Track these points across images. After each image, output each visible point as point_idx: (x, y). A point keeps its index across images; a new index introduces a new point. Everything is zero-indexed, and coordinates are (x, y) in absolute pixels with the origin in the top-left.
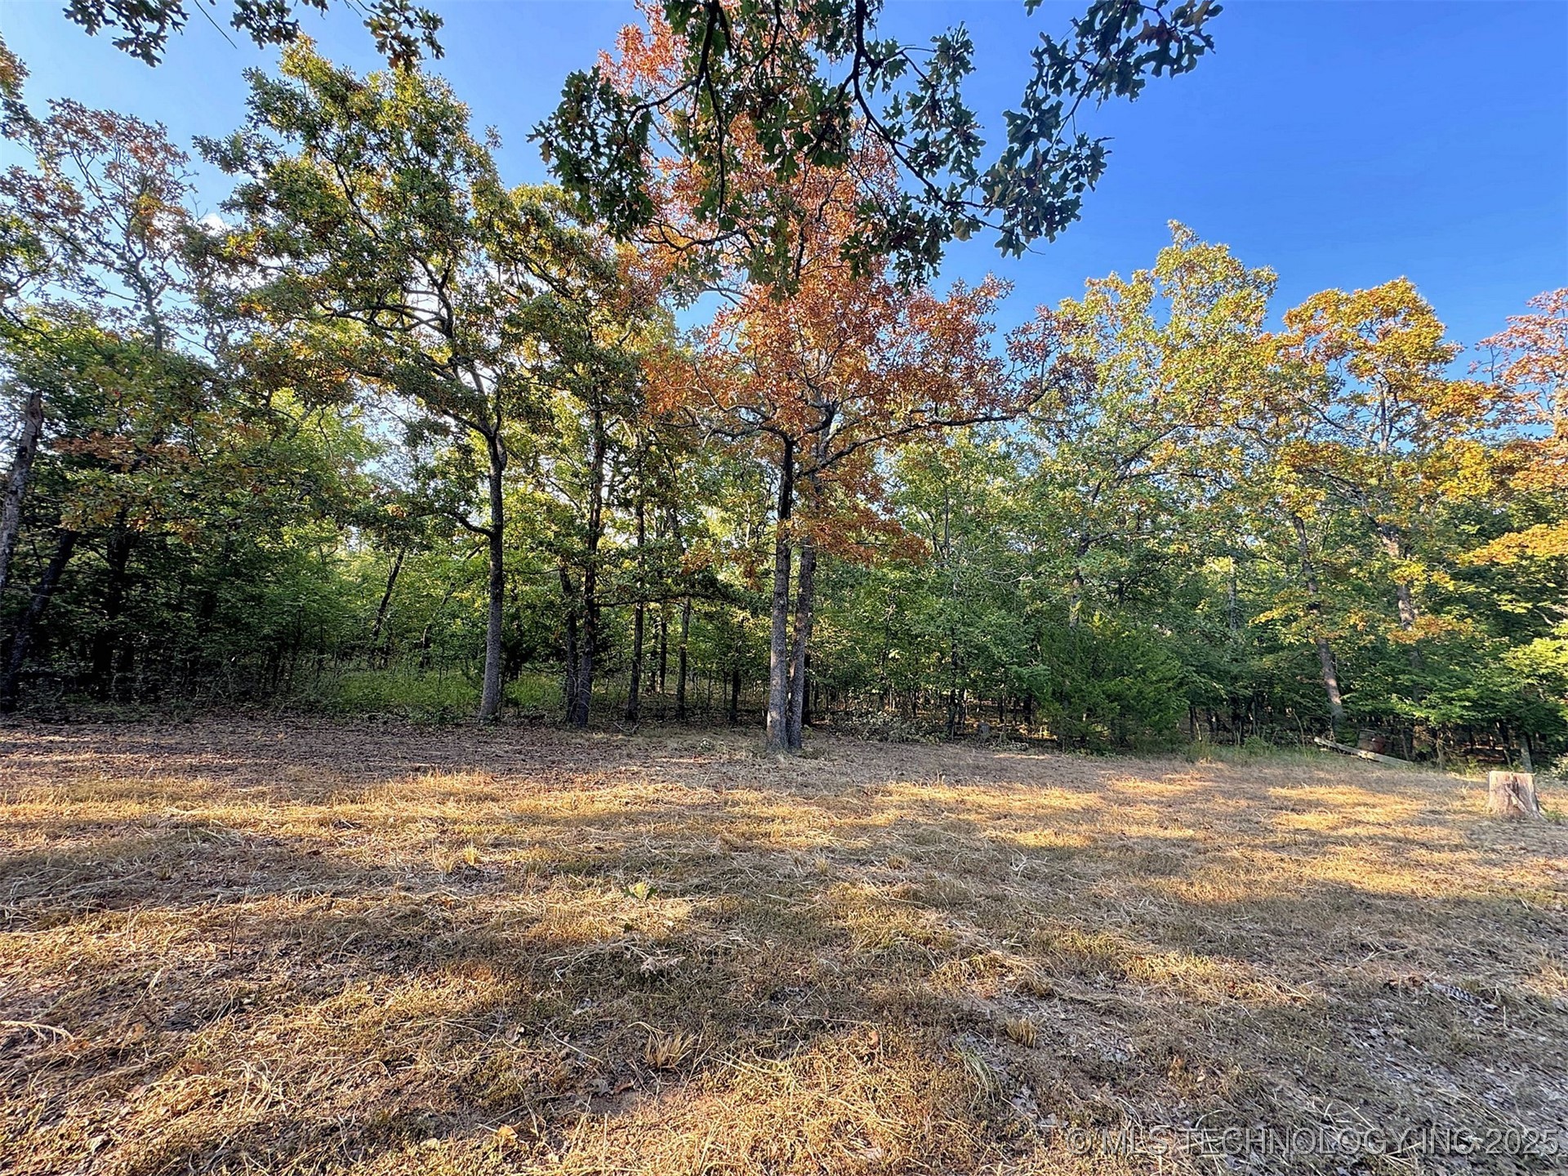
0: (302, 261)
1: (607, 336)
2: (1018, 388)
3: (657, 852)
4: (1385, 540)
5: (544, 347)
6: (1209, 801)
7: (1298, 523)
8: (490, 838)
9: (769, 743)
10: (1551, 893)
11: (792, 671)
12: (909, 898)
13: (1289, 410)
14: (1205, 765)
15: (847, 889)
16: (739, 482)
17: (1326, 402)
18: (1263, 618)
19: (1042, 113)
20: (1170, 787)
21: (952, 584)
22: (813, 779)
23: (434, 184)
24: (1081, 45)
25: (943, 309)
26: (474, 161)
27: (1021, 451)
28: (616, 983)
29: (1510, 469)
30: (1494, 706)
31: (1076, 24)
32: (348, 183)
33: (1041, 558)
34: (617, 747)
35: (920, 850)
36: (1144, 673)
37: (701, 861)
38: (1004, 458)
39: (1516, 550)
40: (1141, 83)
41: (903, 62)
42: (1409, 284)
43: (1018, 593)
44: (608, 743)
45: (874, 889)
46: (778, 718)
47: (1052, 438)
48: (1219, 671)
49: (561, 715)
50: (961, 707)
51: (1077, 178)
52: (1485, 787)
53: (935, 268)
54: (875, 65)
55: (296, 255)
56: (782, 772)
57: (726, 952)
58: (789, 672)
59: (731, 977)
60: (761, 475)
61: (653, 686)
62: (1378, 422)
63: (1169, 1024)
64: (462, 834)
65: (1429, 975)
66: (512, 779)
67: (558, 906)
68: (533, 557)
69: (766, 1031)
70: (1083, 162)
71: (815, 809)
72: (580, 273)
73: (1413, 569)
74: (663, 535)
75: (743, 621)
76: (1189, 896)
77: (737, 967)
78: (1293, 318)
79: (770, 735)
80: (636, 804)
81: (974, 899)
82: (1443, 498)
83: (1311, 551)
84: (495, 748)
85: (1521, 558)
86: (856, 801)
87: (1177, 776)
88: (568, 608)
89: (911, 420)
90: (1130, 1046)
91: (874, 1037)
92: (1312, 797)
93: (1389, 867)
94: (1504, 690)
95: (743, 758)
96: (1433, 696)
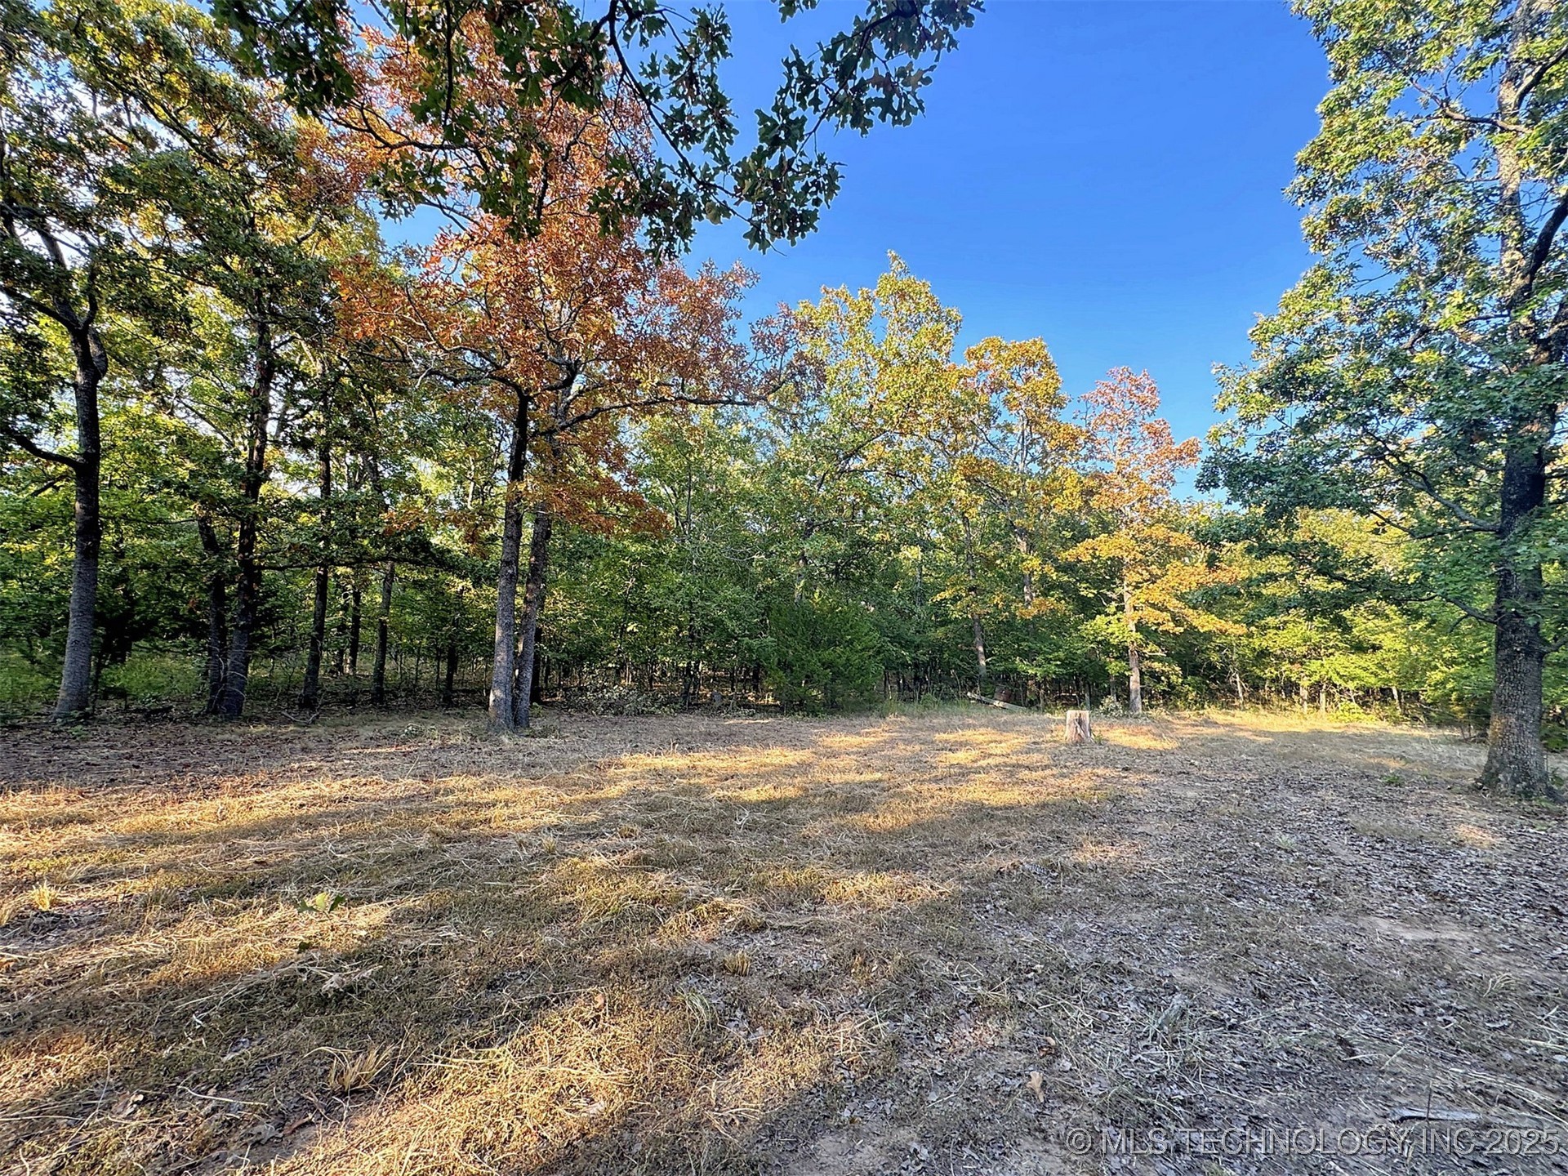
1: (279, 229)
2: (760, 377)
3: (345, 856)
4: (1019, 539)
6: (893, 748)
7: (966, 522)
8: (79, 871)
9: (491, 724)
10: (1092, 792)
11: (521, 646)
12: (639, 863)
13: (964, 429)
14: (893, 719)
15: (576, 864)
16: (460, 434)
17: (989, 426)
18: (938, 598)
19: (790, 122)
20: (865, 739)
21: (691, 559)
22: (542, 758)
24: (825, 70)
25: (693, 286)
27: (760, 438)
28: (286, 1012)
30: (1073, 664)
31: (822, 49)
33: (773, 539)
34: (287, 741)
35: (651, 816)
36: (852, 644)
37: (404, 859)
38: (745, 442)
39: (1090, 552)
40: (870, 123)
41: (662, 23)
42: (1044, 343)
43: (752, 570)
44: (273, 737)
45: (604, 860)
46: (503, 696)
47: (787, 428)
48: (907, 641)
49: (197, 707)
50: (696, 678)
51: (816, 193)
52: (1064, 722)
53: (686, 244)
54: (632, 14)
56: (506, 754)
57: (435, 951)
58: (517, 647)
59: (440, 975)
60: (489, 429)
61: (340, 667)
62: (1019, 448)
63: (854, 931)
64: (27, 872)
65: (1023, 859)
66: (116, 792)
67: (197, 940)
68: (153, 502)
69: (481, 1022)
70: (821, 179)
71: (543, 789)
72: (237, 137)
73: (1034, 562)
74: (357, 486)
75: (462, 591)
76: (875, 827)
77: (448, 963)
78: (972, 354)
79: (493, 716)
80: (314, 805)
81: (701, 855)
82: (1054, 510)
83: (973, 545)
84: (84, 754)
85: (1093, 557)
86: (587, 776)
87: (872, 730)
88: (211, 569)
89: (657, 392)
90: (824, 956)
91: (600, 1000)
92: (963, 739)
93: (1006, 786)
94: (1079, 652)
95: (459, 742)
96: (1040, 658)
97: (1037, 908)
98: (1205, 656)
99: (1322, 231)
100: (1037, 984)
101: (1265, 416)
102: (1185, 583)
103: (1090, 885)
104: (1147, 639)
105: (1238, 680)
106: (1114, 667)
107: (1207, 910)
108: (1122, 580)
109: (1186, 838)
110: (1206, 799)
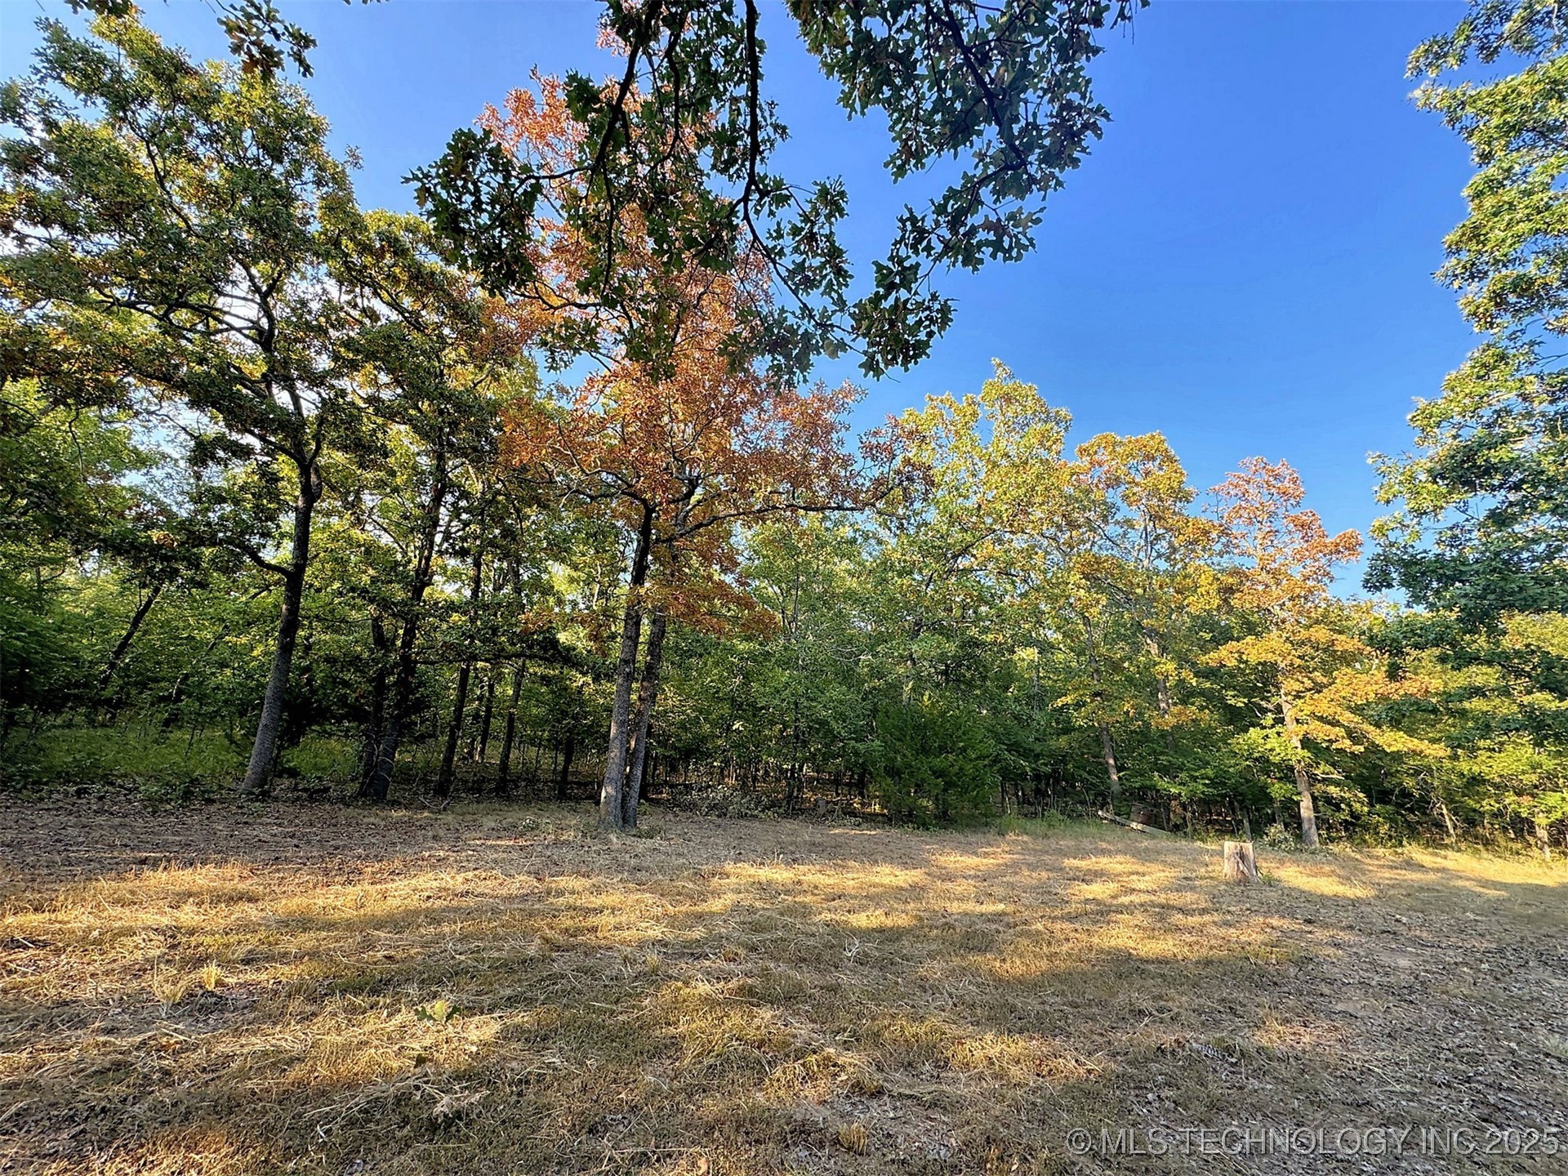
0: (79, 237)
1: (461, 378)
2: (868, 484)
3: (463, 958)
4: (1149, 641)
5: (384, 378)
6: (1017, 873)
7: (1087, 621)
8: (241, 952)
9: (601, 821)
10: (1268, 949)
11: (633, 743)
12: (744, 996)
13: (1080, 527)
14: (1014, 837)
15: (680, 989)
16: (591, 540)
17: (1107, 522)
18: (1059, 703)
19: (905, 269)
20: (984, 861)
21: (798, 659)
22: (647, 862)
23: (273, 190)
24: (937, 222)
25: (805, 404)
26: (327, 175)
27: (867, 538)
28: (398, 1134)
29: (1230, 590)
30: (1225, 784)
31: (933, 204)
32: (160, 165)
33: (882, 639)
34: (421, 827)
35: (756, 938)
36: (965, 751)
37: (515, 966)
38: (851, 543)
39: (1236, 655)
40: (981, 261)
41: (788, 198)
42: (1163, 438)
43: (858, 670)
44: (410, 823)
45: (708, 987)
46: (614, 793)
47: (893, 529)
48: (1025, 749)
49: (352, 788)
50: (800, 780)
51: (929, 326)
52: (1221, 853)
53: (804, 376)
54: (763, 194)
55: (71, 229)
56: (613, 855)
57: (540, 1078)
58: (630, 745)
59: (543, 1111)
60: (616, 536)
61: (471, 754)
62: (1143, 543)
63: (986, 1111)
64: (201, 949)
65: (1189, 1035)
66: (278, 870)
67: (328, 1038)
68: (340, 603)
70: (934, 314)
71: (649, 898)
72: (438, 308)
73: (1169, 666)
74: (501, 587)
75: (583, 686)
76: (1002, 973)
77: (551, 1096)
78: (1083, 451)
79: (603, 812)
80: (440, 898)
81: (809, 991)
82: (1187, 609)
83: (1097, 646)
84: (259, 832)
85: (1240, 662)
86: (691, 885)
87: (990, 850)
88: (377, 664)
89: (770, 500)
90: (953, 1140)
91: (703, 1164)
92: (1097, 867)
93: (1156, 933)
94: (1231, 770)
95: (571, 839)
96: (1183, 775)
97: (1215, 1106)
98: (1395, 781)
99: (1487, 310)
101: (1442, 508)
102: (1359, 693)
103: (1283, 1081)
104: (1316, 756)
105: (1445, 811)
106: (1278, 790)
108: (1279, 689)
109: (1408, 1026)
110: (1426, 971)
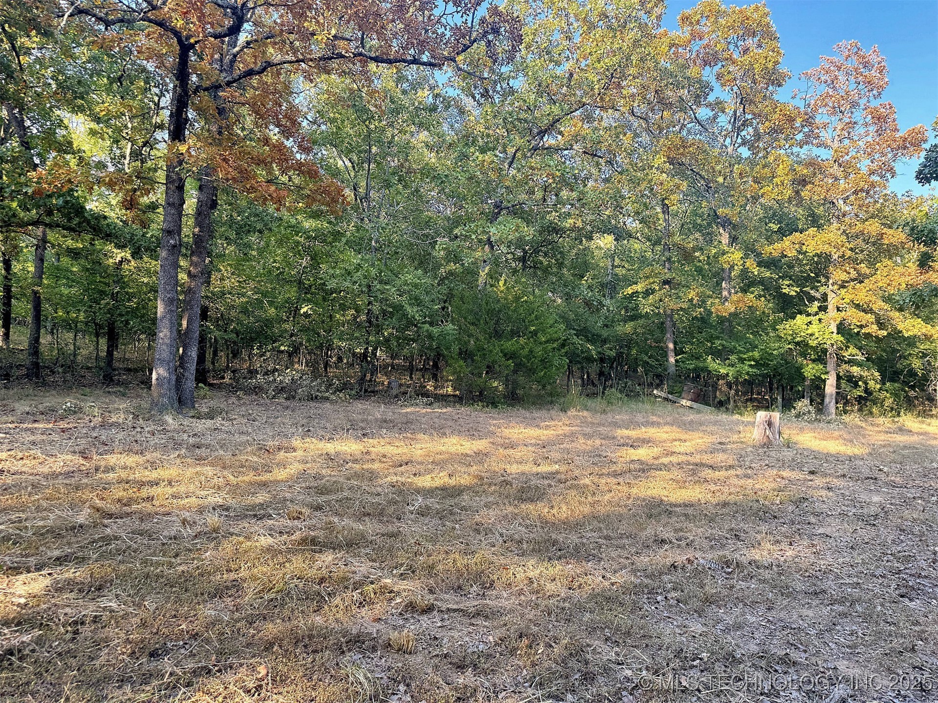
2: (448, 34)
4: (721, 231)
6: (573, 441)
7: (666, 209)
9: (154, 404)
10: (776, 493)
11: (185, 323)
12: (306, 544)
13: (671, 106)
14: (575, 413)
15: (241, 543)
16: (115, 87)
17: (699, 104)
18: (630, 291)
20: (545, 432)
21: (371, 239)
22: (208, 439)
29: (803, 182)
30: (768, 365)
33: (457, 222)
35: (321, 499)
36: (536, 335)
37: (63, 532)
38: (431, 110)
39: (797, 246)
42: (767, 10)
43: (434, 254)
45: (270, 540)
46: (166, 374)
47: (478, 97)
48: (594, 335)
50: (373, 365)
52: (753, 423)
56: (170, 434)
57: (96, 620)
58: (181, 325)
59: (102, 643)
60: (146, 82)
62: (730, 129)
63: (522, 616)
65: (699, 554)
69: (143, 687)
71: (209, 471)
73: (736, 256)
75: (121, 262)
76: (549, 517)
77: (110, 632)
78: (685, 19)
79: (156, 395)
81: (370, 538)
82: (762, 200)
83: (670, 235)
85: (799, 252)
86: (255, 459)
87: (553, 423)
89: (334, 46)
90: (491, 638)
91: (262, 670)
92: (646, 436)
93: (687, 484)
94: (775, 352)
95: (121, 421)
96: (733, 358)
97: (709, 601)
98: (906, 362)
100: (702, 671)
102: (894, 283)
103: (764, 581)
104: (848, 341)
106: (810, 370)
107: (879, 608)
108: (828, 278)
109: (866, 541)
110: (891, 504)
